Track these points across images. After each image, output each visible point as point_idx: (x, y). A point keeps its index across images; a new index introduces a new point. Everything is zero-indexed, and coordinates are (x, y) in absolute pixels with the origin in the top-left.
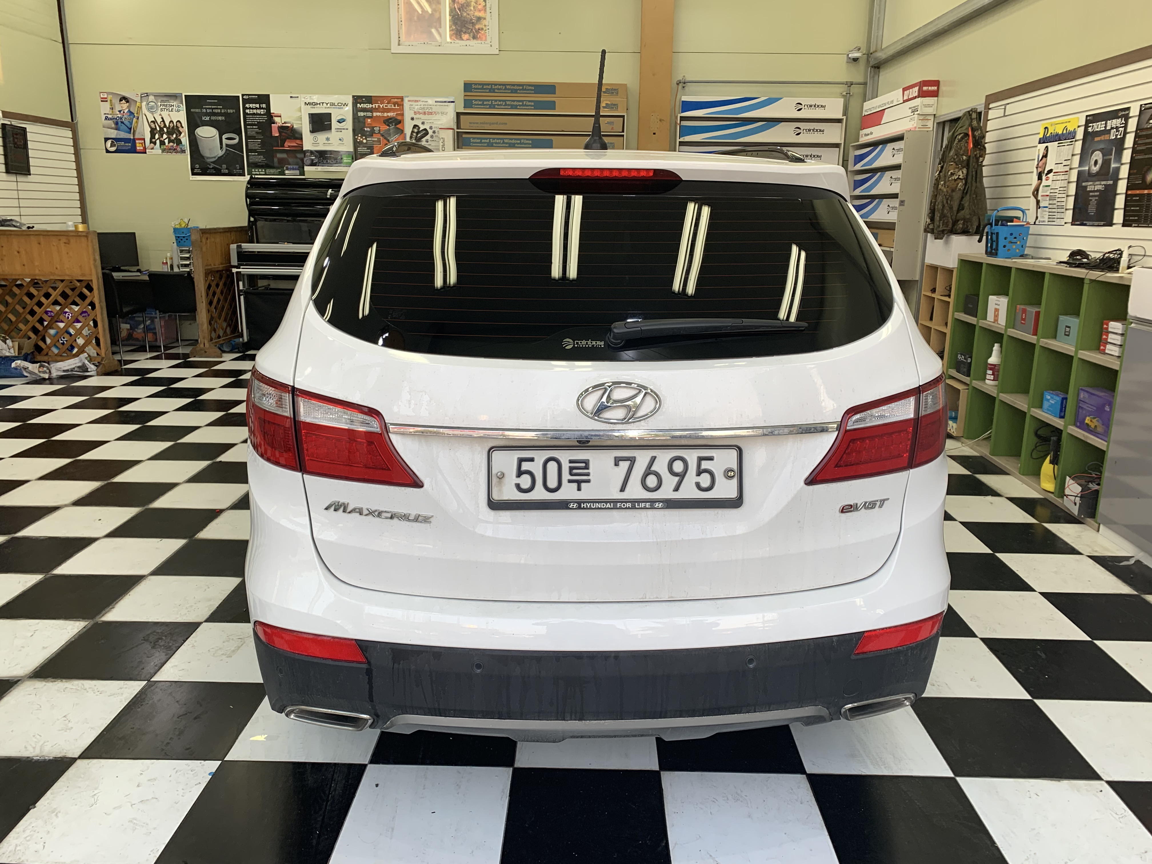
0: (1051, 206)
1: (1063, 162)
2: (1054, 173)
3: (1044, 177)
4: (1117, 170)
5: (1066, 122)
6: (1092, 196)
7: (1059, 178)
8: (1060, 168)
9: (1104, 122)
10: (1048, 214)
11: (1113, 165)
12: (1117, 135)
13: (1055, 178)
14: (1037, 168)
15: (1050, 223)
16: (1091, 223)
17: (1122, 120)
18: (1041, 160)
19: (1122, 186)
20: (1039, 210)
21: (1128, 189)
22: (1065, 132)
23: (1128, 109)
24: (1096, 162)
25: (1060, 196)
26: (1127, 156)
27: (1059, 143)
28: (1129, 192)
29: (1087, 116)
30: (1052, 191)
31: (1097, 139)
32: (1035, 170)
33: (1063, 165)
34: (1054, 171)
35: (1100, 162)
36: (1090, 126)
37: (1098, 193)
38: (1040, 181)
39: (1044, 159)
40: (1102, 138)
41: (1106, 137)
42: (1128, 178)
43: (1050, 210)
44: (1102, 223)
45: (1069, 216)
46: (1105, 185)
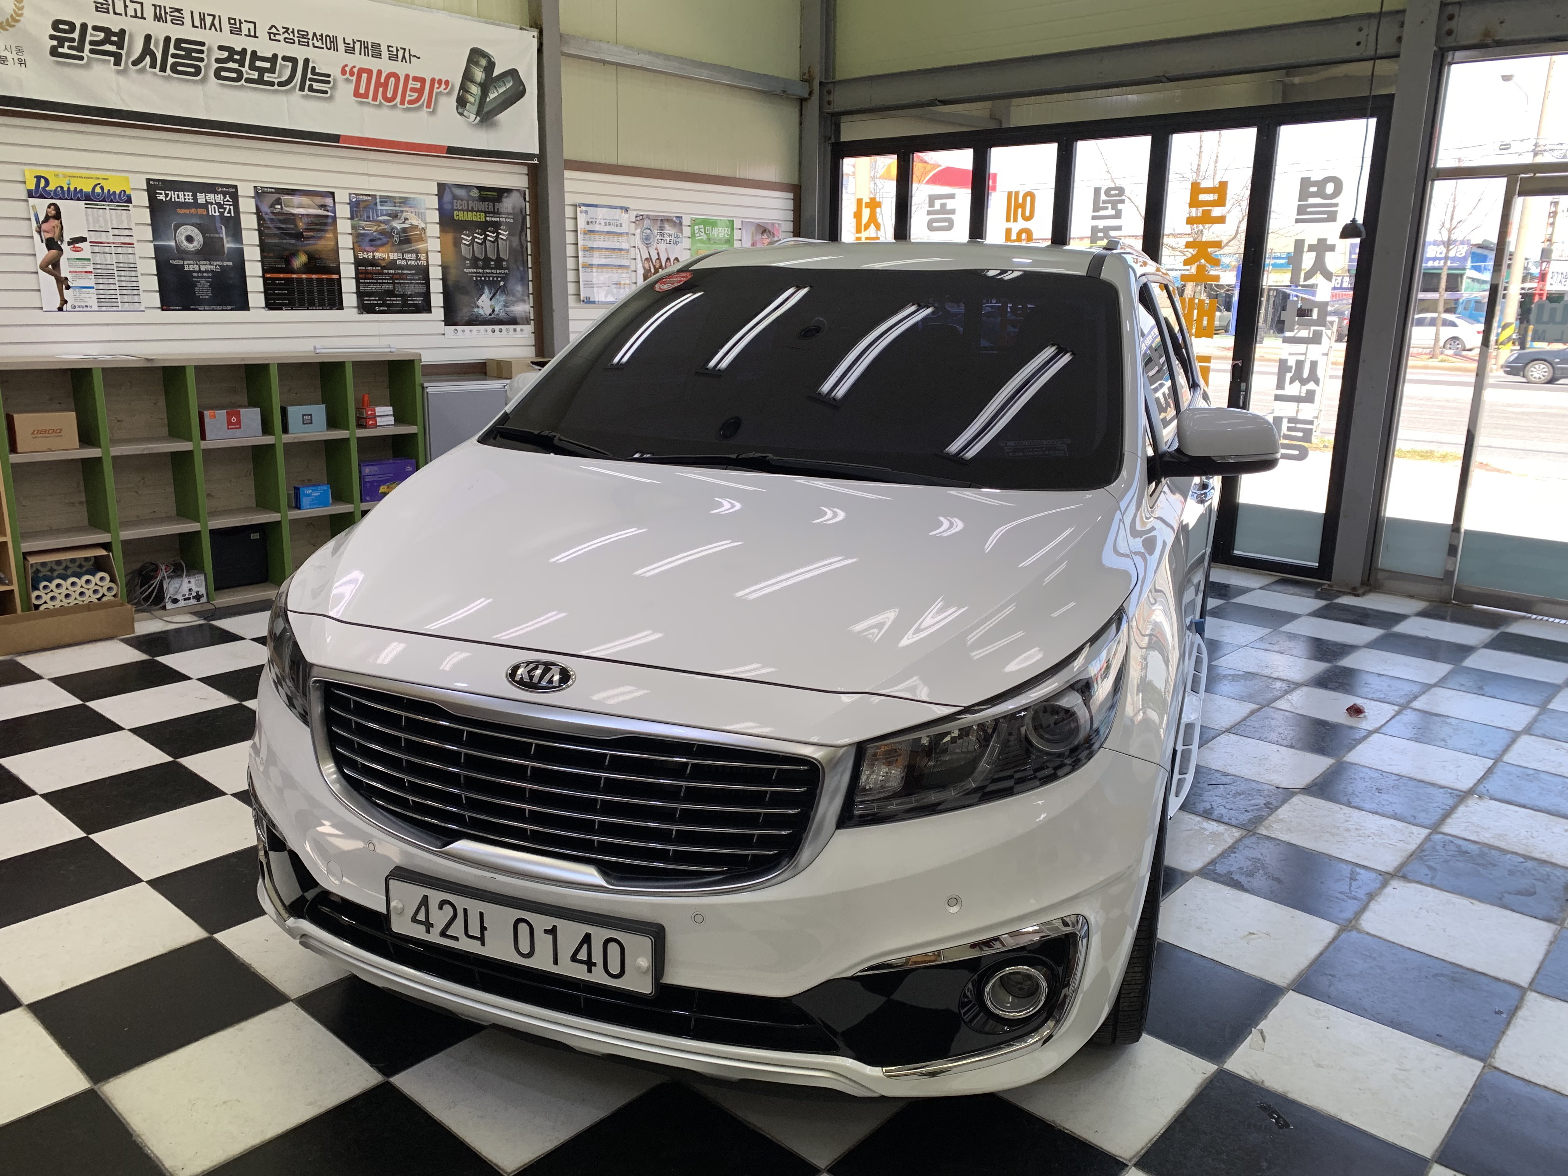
0: (101, 287)
1: (110, 230)
2: (90, 242)
3: (64, 246)
4: (240, 252)
5: (98, 178)
6: (198, 277)
7: (107, 250)
8: (103, 238)
9: (190, 194)
10: (96, 296)
11: (228, 245)
12: (222, 214)
13: (97, 249)
14: (39, 232)
15: (104, 309)
16: (207, 308)
17: (225, 197)
18: (43, 222)
19: (254, 270)
20: (65, 291)
21: (264, 271)
22: (98, 190)
23: (235, 187)
24: (190, 239)
25: (123, 273)
26: (250, 238)
27: (86, 204)
28: (268, 276)
29: (148, 180)
30: (98, 267)
31: (179, 211)
32: (36, 236)
33: (110, 234)
34: (89, 240)
35: (199, 238)
36: (161, 194)
37: (210, 275)
38: (54, 252)
39: (54, 222)
40: (193, 211)
41: (202, 211)
42: (262, 261)
43: (102, 292)
44: (229, 307)
45: (155, 299)
46: (219, 266)
